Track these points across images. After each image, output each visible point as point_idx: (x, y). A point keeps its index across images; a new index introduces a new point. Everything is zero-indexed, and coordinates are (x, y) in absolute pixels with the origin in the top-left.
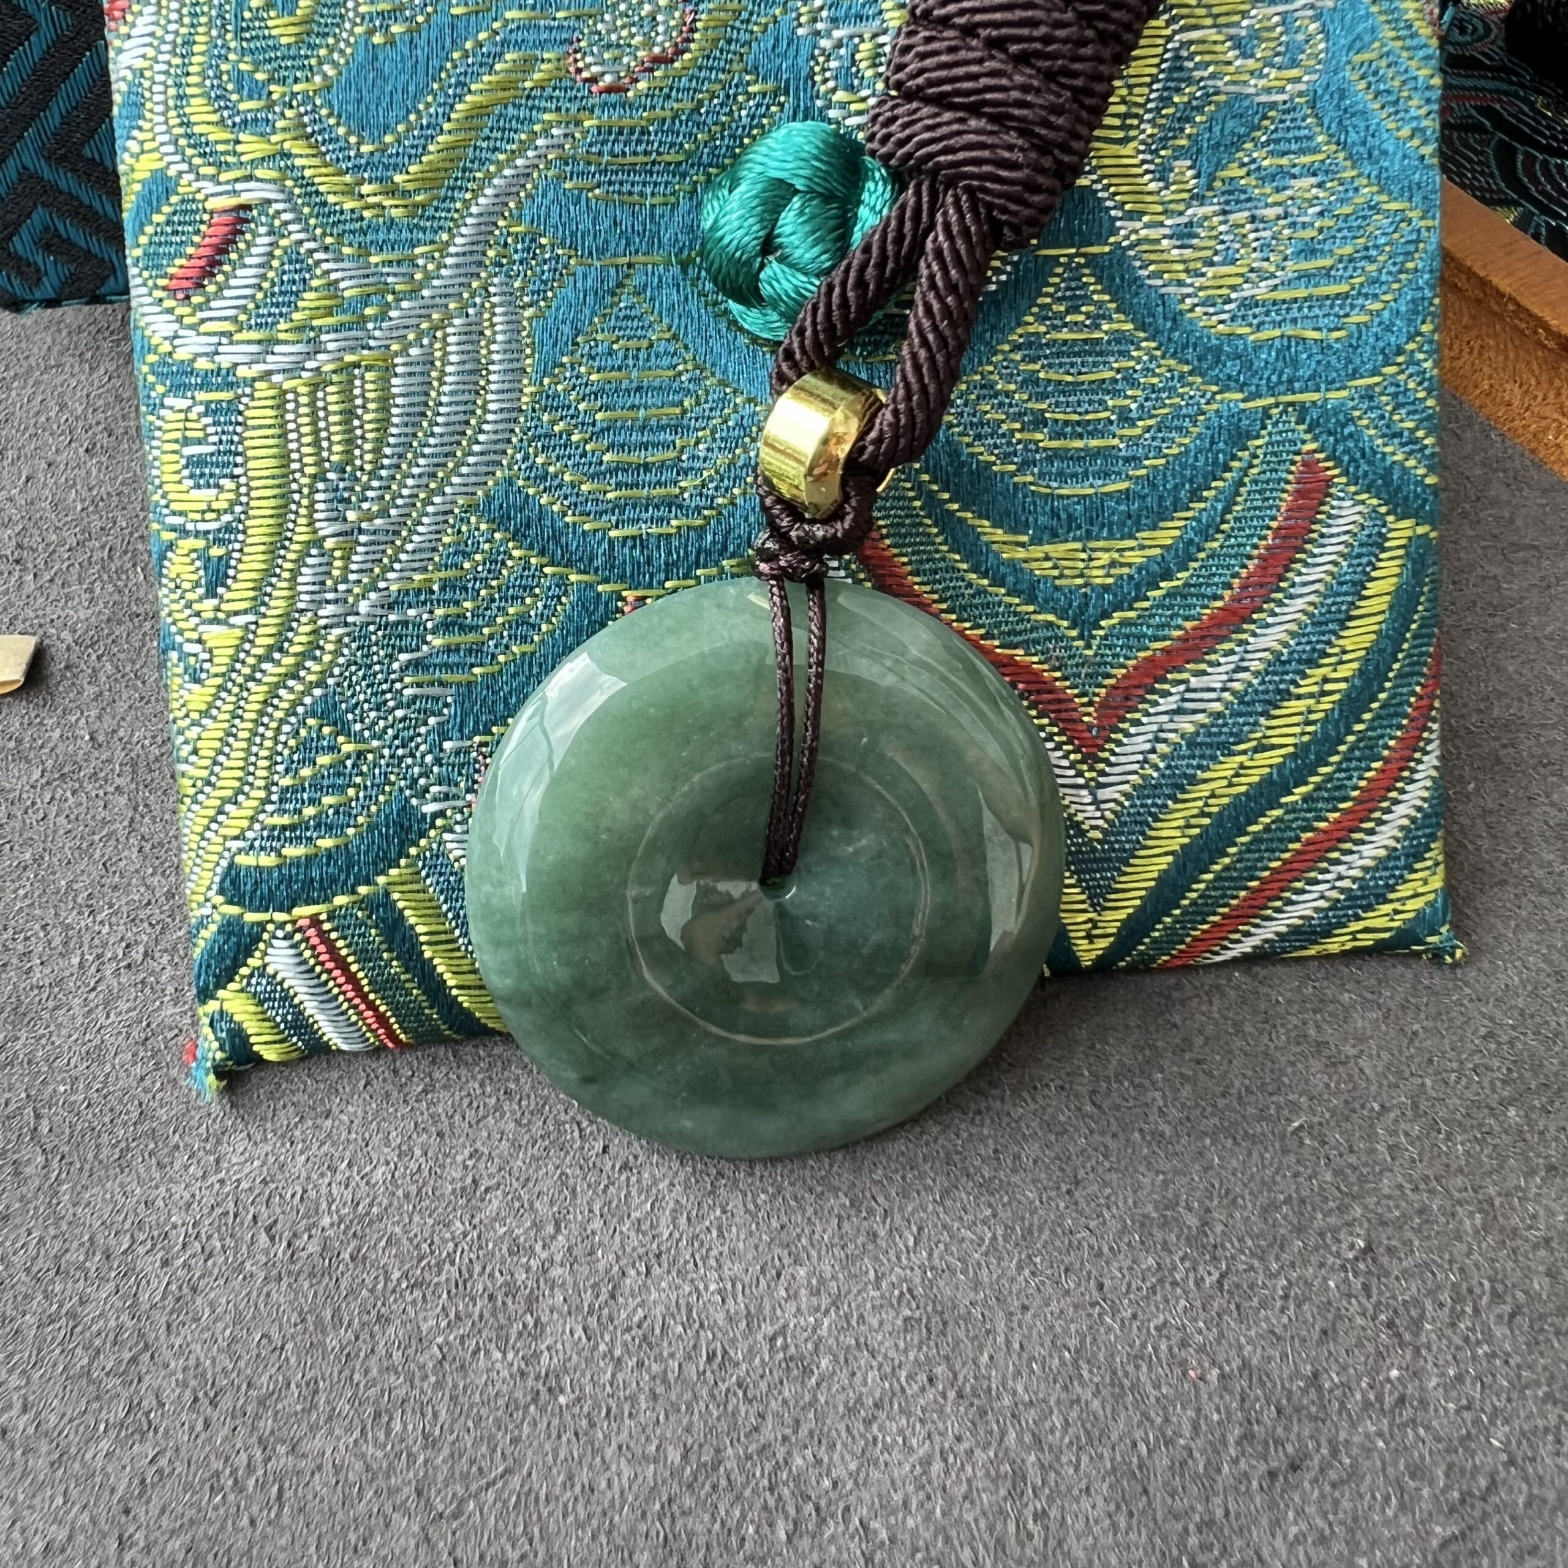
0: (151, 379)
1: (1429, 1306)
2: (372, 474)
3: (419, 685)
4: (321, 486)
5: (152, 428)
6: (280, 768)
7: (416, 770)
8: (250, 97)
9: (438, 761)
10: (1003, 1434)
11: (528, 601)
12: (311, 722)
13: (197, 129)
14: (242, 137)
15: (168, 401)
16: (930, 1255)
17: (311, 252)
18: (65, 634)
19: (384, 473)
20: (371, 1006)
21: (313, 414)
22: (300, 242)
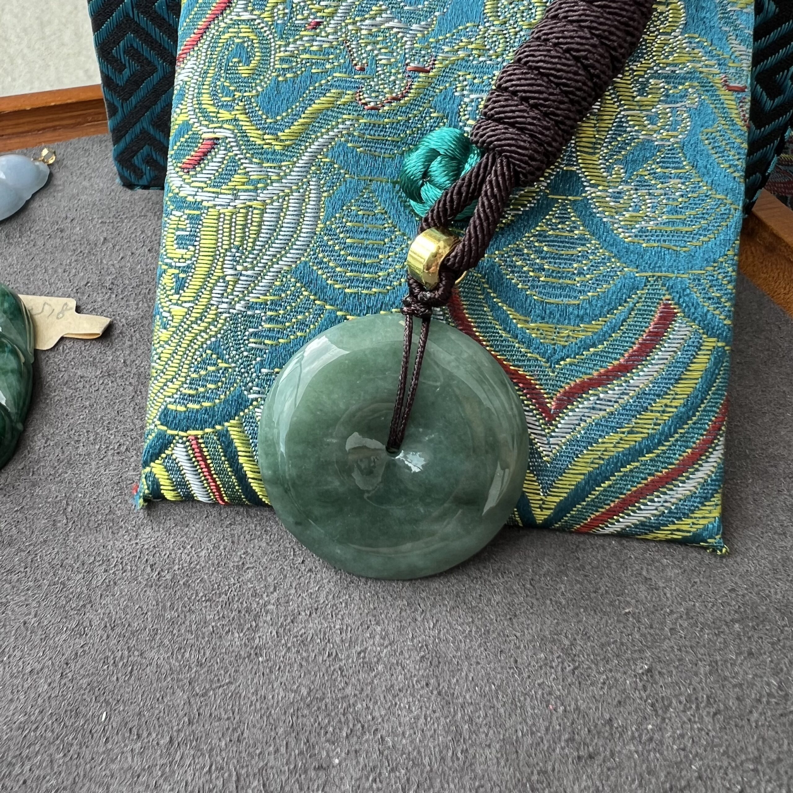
0: (169, 203)
1: (674, 701)
2: (250, 253)
3: (255, 343)
4: (229, 254)
5: (166, 222)
6: (192, 369)
7: (248, 379)
8: (226, 96)
9: (258, 377)
10: (455, 713)
11: (307, 314)
12: (209, 352)
13: (203, 106)
14: (221, 111)
15: (173, 212)
16: (439, 633)
17: (240, 159)
18: (123, 320)
19: (255, 252)
20: (214, 481)
21: (230, 224)
22: (236, 155)
